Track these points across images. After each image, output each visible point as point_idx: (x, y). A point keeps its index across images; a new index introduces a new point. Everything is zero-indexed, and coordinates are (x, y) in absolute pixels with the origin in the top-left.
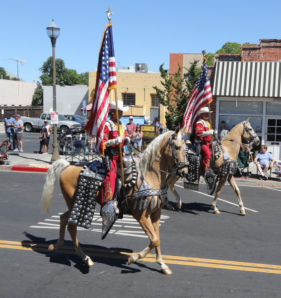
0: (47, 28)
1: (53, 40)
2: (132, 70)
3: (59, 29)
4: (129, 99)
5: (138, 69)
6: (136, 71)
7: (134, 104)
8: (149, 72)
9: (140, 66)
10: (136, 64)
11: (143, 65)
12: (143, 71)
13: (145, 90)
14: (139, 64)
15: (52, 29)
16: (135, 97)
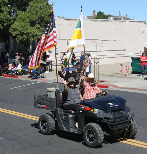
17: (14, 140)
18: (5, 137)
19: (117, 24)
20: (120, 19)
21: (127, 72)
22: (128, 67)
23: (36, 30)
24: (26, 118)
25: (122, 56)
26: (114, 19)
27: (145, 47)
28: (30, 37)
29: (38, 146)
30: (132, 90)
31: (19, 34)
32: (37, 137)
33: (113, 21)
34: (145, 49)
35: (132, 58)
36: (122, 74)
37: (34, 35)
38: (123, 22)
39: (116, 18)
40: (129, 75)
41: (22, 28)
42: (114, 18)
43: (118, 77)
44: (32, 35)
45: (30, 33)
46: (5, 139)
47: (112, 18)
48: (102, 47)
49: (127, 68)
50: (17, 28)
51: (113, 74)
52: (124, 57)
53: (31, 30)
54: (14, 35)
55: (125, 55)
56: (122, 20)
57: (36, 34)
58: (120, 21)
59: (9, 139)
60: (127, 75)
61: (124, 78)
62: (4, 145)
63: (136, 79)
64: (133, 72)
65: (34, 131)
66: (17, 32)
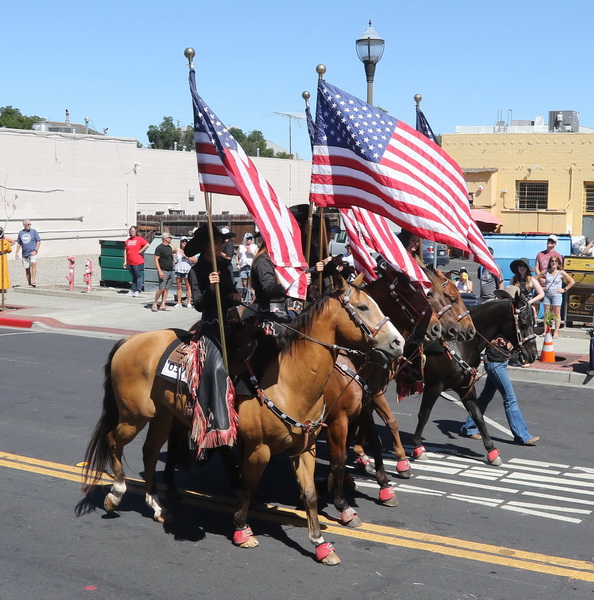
0: (358, 41)
1: (370, 66)
2: (542, 126)
3: (382, 42)
4: (533, 195)
5: (555, 123)
6: (551, 129)
7: (545, 207)
8: (581, 130)
9: (560, 117)
10: (551, 112)
11: (568, 114)
12: (568, 128)
13: (570, 173)
14: (558, 112)
15: (368, 42)
16: (547, 190)
19: (59, 144)
20: (69, 130)
21: (88, 283)
22: (91, 268)
25: (74, 235)
26: (51, 130)
27: (139, 213)
30: (102, 333)
33: (47, 136)
34: (138, 218)
35: (102, 242)
36: (74, 287)
38: (75, 138)
39: (55, 128)
40: (92, 290)
42: (51, 126)
43: (61, 295)
47: (43, 127)
48: (14, 207)
49: (88, 271)
51: (48, 287)
52: (78, 238)
55: (81, 235)
56: (74, 134)
58: (67, 137)
60: (89, 292)
61: (80, 297)
63: (112, 300)
64: (105, 283)
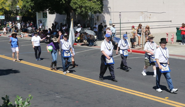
17: (69, 98)
18: (62, 96)
21: (172, 41)
22: (173, 36)
23: (93, 4)
24: (81, 80)
25: (169, 26)
28: (87, 10)
29: (89, 104)
30: (176, 57)
31: (78, 7)
32: (89, 96)
35: (177, 28)
37: (91, 8)
40: (174, 43)
41: (81, 2)
44: (90, 8)
45: (88, 6)
46: (62, 97)
48: (150, 18)
50: (77, 2)
53: (88, 4)
54: (74, 8)
55: (171, 26)
57: (93, 8)
59: (65, 98)
60: (172, 44)
61: (170, 45)
62: (60, 102)
64: (178, 41)
65: (87, 91)
66: (77, 5)
